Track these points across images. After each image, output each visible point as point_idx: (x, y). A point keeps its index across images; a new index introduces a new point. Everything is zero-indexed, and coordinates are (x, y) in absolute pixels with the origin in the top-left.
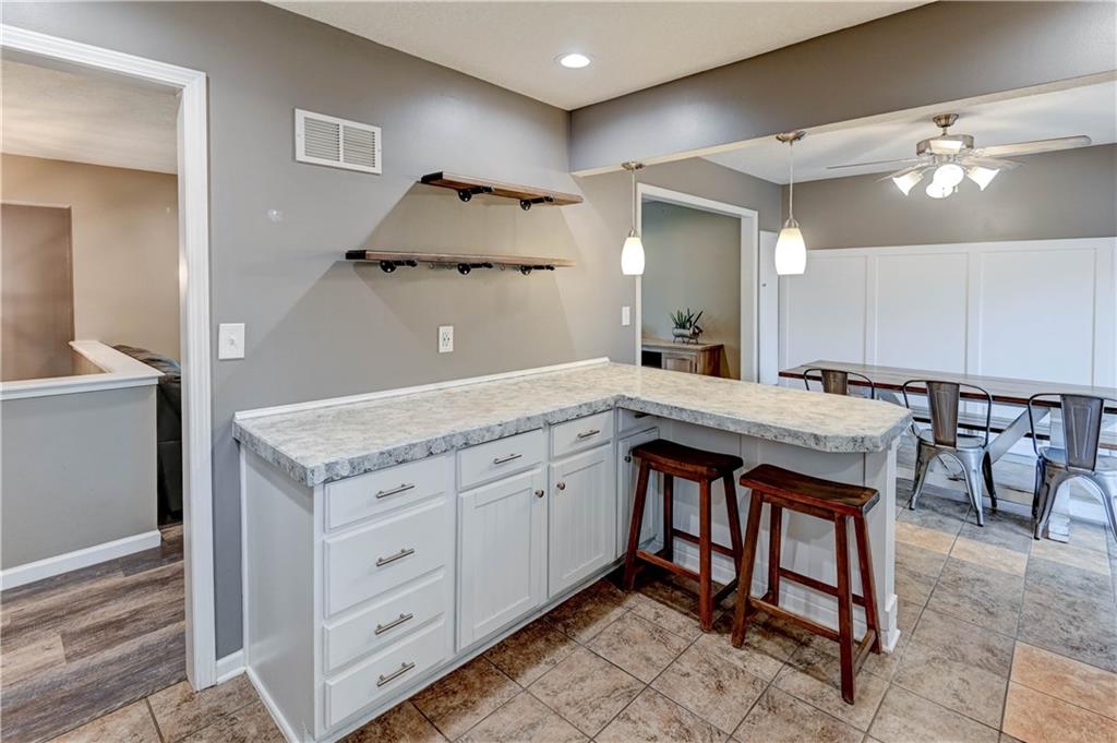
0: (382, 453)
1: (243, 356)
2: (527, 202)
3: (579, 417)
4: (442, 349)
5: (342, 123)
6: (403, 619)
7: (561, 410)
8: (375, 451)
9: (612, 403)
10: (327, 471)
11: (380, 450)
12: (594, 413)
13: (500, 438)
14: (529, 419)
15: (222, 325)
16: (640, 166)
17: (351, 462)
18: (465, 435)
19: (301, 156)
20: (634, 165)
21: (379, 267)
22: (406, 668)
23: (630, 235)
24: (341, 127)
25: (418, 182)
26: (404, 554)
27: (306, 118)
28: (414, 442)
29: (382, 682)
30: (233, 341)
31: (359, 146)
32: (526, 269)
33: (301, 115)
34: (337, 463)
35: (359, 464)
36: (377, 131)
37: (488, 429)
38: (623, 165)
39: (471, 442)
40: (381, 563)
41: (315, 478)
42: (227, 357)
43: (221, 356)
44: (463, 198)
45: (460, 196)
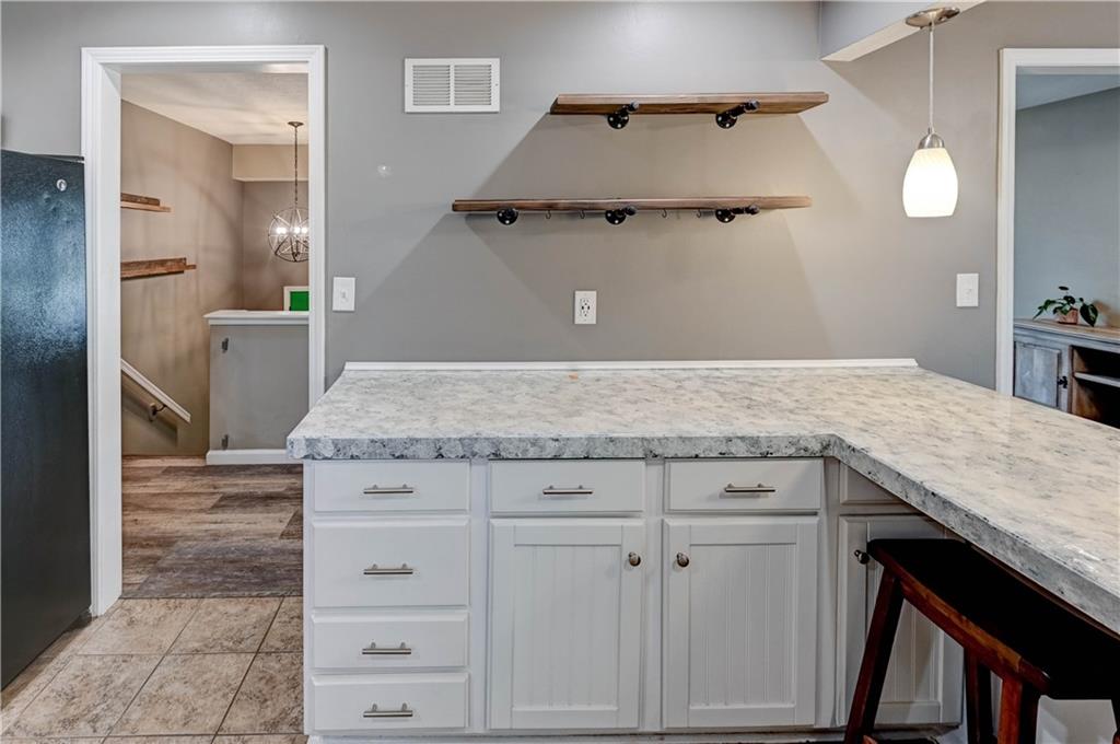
0: (372, 441)
1: (353, 309)
2: (728, 115)
3: (723, 456)
4: (579, 320)
5: (453, 62)
6: (403, 651)
7: (683, 439)
8: (366, 437)
9: (816, 447)
10: (308, 446)
11: (372, 437)
12: (765, 456)
13: (556, 458)
14: (612, 440)
15: (335, 279)
16: (950, 14)
17: (335, 443)
18: (495, 442)
19: (410, 107)
20: (933, 15)
21: (496, 219)
22: (405, 713)
23: (921, 146)
24: (452, 69)
25: (547, 114)
26: (405, 571)
27: (414, 66)
28: (417, 436)
29: (374, 713)
30: (345, 295)
31: (475, 85)
32: (725, 214)
33: (410, 63)
34: (318, 440)
35: (344, 448)
36: (495, 63)
37: (535, 442)
38: (908, 22)
39: (503, 454)
40: (373, 572)
41: (295, 451)
42: (339, 309)
43: (335, 308)
44: (613, 125)
45: (610, 123)
